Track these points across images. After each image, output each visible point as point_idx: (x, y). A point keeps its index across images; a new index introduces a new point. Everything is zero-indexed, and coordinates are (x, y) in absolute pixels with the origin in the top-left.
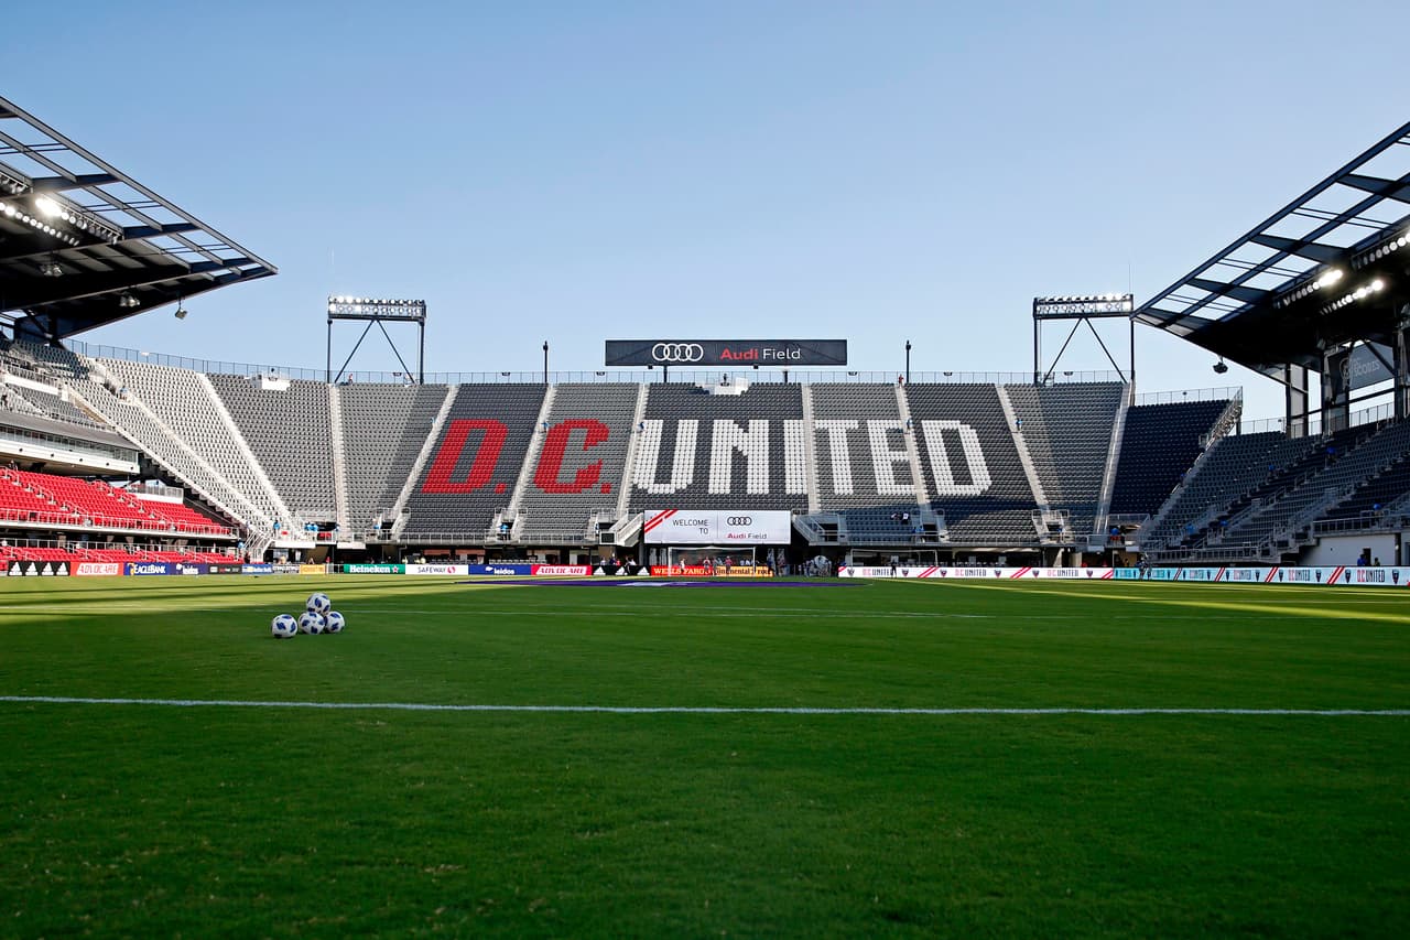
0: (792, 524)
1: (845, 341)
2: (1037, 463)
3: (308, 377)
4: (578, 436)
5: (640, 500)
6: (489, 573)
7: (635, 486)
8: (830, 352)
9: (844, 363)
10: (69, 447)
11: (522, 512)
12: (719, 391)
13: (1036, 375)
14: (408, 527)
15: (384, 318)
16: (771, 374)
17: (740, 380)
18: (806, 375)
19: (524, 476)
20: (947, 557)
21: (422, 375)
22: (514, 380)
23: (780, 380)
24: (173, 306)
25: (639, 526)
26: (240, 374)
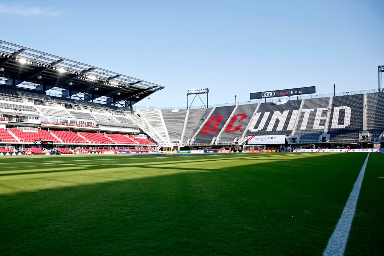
0: (285, 138)
1: (315, 87)
2: (369, 117)
3: (183, 109)
4: (239, 118)
5: (249, 133)
6: (208, 152)
7: (248, 130)
8: (310, 90)
9: (315, 92)
10: (123, 128)
11: (220, 137)
12: (278, 104)
13: (379, 89)
14: (194, 142)
15: (199, 93)
16: (294, 98)
17: (284, 100)
18: (303, 97)
19: (223, 129)
20: (329, 146)
21: (208, 106)
22: (228, 105)
23: (296, 99)
24: (148, 97)
25: (246, 140)
26: (168, 109)
